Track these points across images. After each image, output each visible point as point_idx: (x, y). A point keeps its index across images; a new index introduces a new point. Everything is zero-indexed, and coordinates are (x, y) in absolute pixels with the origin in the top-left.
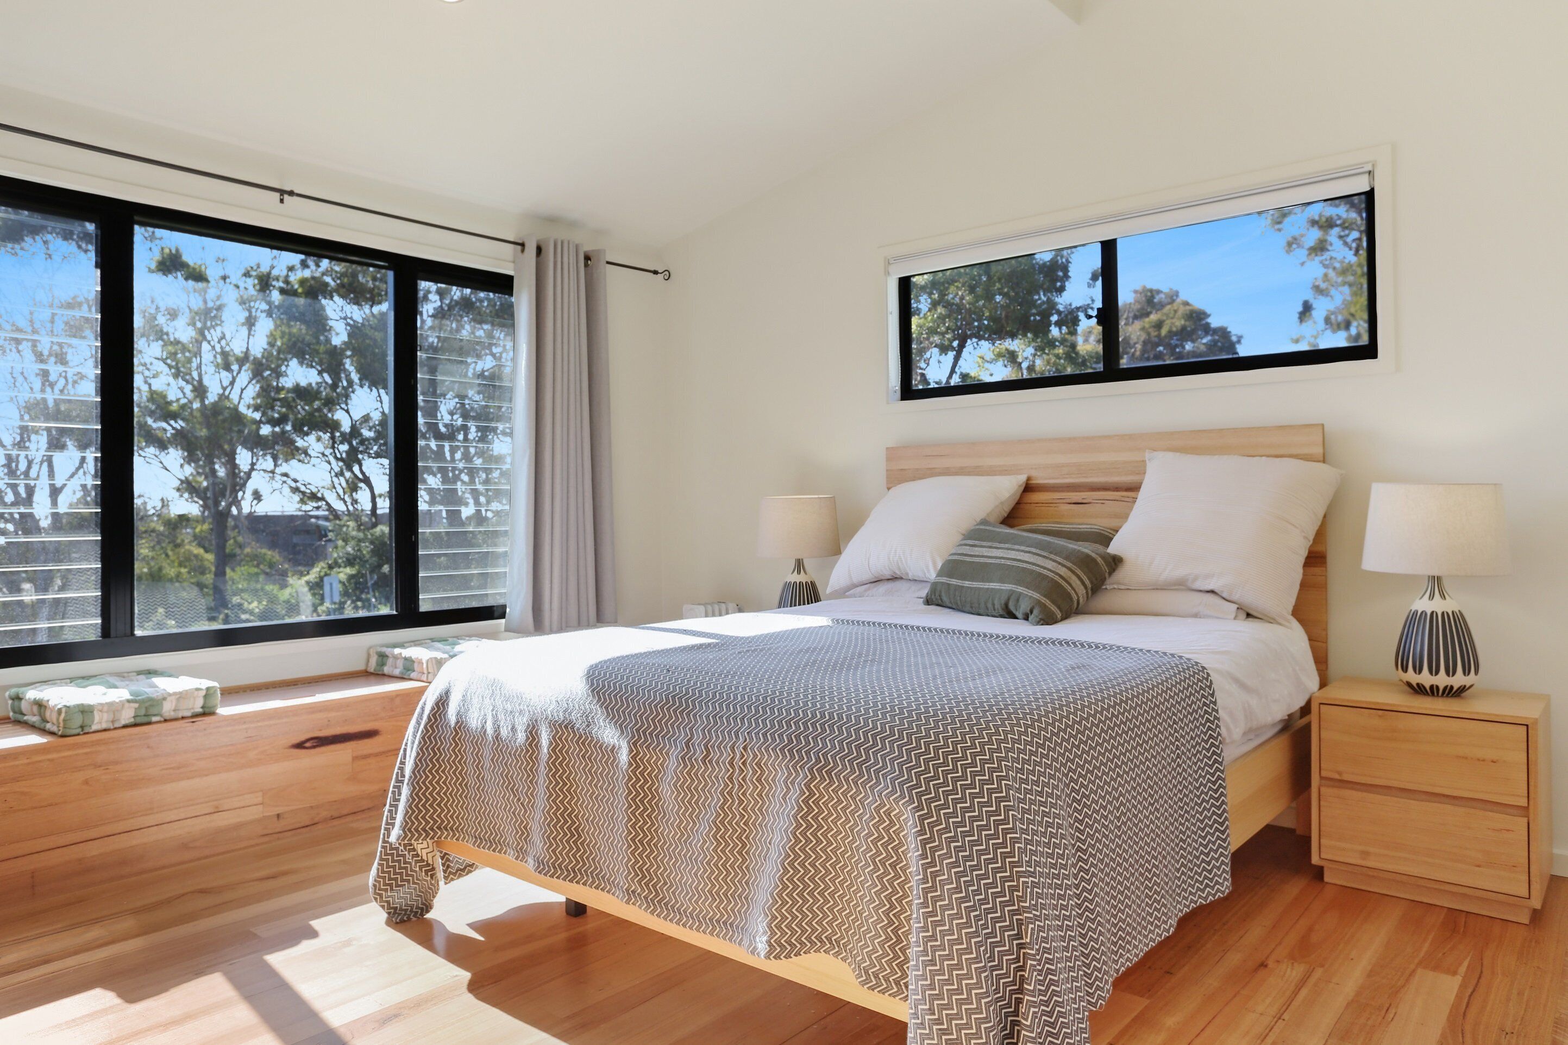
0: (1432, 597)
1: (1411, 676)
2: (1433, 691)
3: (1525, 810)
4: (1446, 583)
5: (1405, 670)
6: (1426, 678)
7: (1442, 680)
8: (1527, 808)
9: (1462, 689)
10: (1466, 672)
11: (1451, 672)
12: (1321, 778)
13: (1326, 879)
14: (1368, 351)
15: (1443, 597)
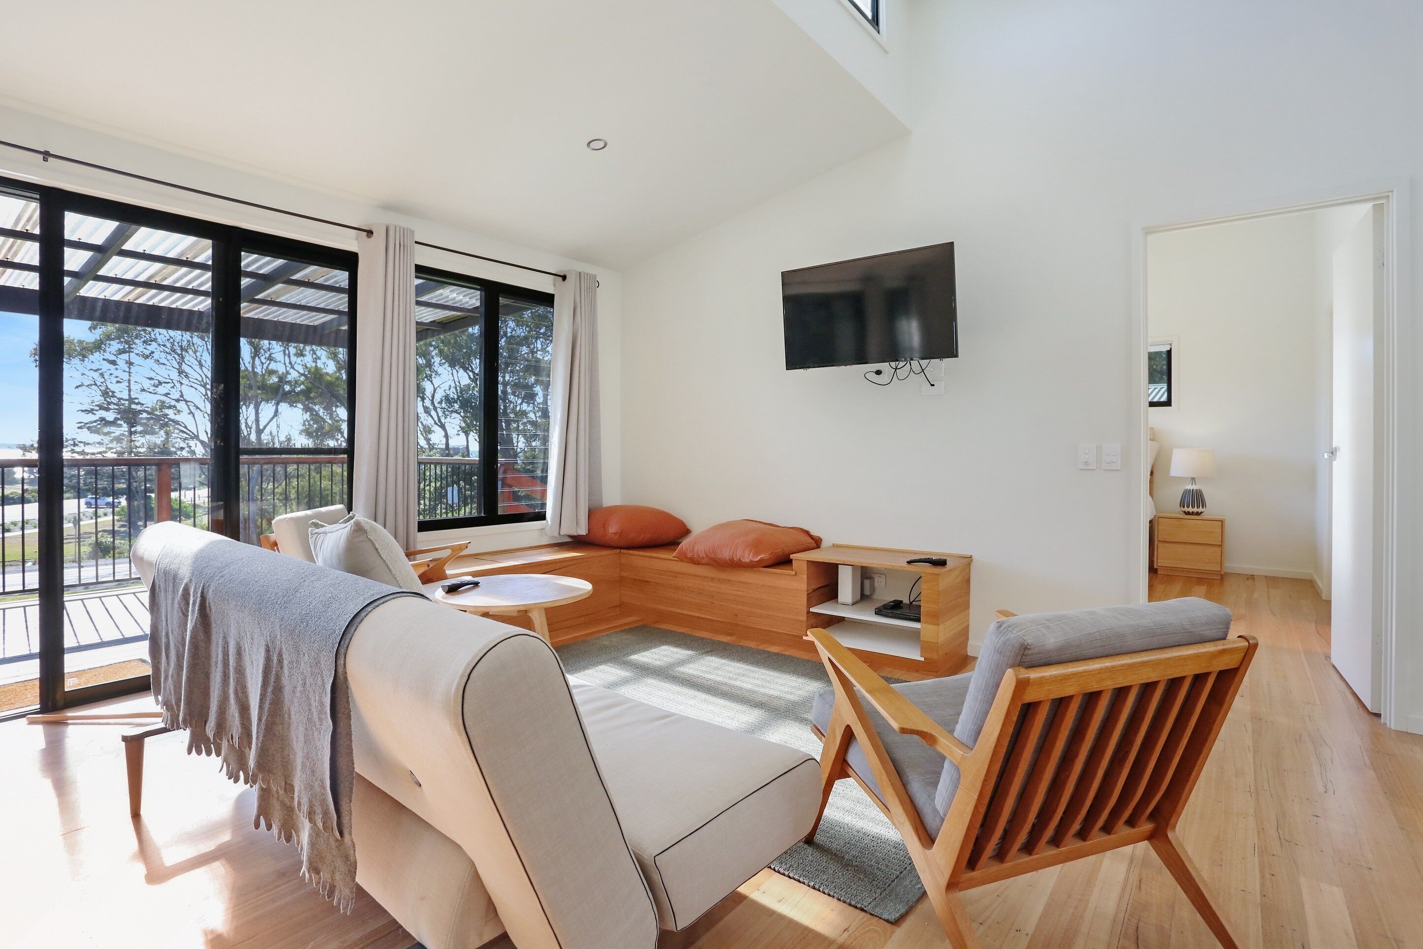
0: (1192, 485)
1: (1186, 509)
2: (1193, 513)
3: (1221, 546)
4: (1196, 480)
5: (1184, 507)
6: (1191, 510)
7: (1195, 510)
8: (1221, 545)
9: (1201, 513)
10: (1203, 507)
11: (1198, 507)
12: (1158, 541)
13: (1158, 573)
14: (1168, 403)
15: (1195, 484)
